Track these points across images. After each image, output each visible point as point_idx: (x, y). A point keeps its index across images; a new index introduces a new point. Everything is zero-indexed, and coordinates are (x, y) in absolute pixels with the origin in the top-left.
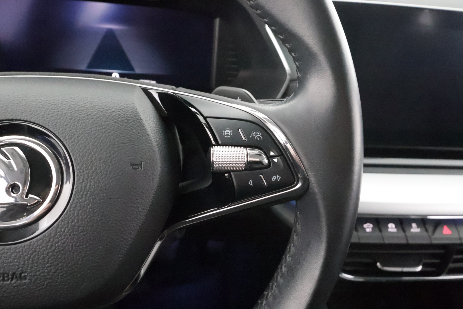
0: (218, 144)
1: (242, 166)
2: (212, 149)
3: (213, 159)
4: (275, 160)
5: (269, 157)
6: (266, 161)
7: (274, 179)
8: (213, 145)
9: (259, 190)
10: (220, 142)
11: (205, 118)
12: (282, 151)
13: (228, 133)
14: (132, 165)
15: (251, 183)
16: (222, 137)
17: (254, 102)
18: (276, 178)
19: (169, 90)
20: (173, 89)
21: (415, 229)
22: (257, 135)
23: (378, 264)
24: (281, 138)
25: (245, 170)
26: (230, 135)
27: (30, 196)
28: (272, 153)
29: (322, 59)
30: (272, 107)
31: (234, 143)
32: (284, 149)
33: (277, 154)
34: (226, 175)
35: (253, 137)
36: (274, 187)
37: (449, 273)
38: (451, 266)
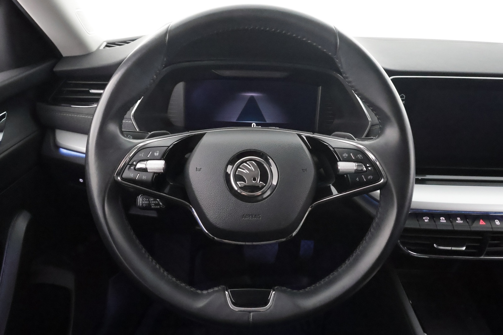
0: (340, 161)
1: (353, 171)
2: (338, 163)
3: (339, 168)
4: (370, 168)
5: (366, 167)
6: (365, 169)
7: (369, 177)
8: (338, 161)
9: (362, 184)
10: (342, 160)
11: (334, 148)
12: (373, 164)
13: (345, 155)
14: (302, 170)
15: (357, 179)
16: (343, 157)
17: (355, 140)
18: (370, 177)
19: (310, 135)
20: (311, 134)
21: (459, 221)
22: (360, 156)
23: (435, 245)
24: (372, 156)
25: (354, 173)
26: (347, 157)
27: (260, 182)
28: (368, 165)
29: (393, 119)
30: (367, 142)
31: (349, 160)
32: (374, 163)
33: (370, 166)
34: (345, 175)
35: (358, 157)
36: (369, 182)
37: (488, 254)
38: (488, 249)
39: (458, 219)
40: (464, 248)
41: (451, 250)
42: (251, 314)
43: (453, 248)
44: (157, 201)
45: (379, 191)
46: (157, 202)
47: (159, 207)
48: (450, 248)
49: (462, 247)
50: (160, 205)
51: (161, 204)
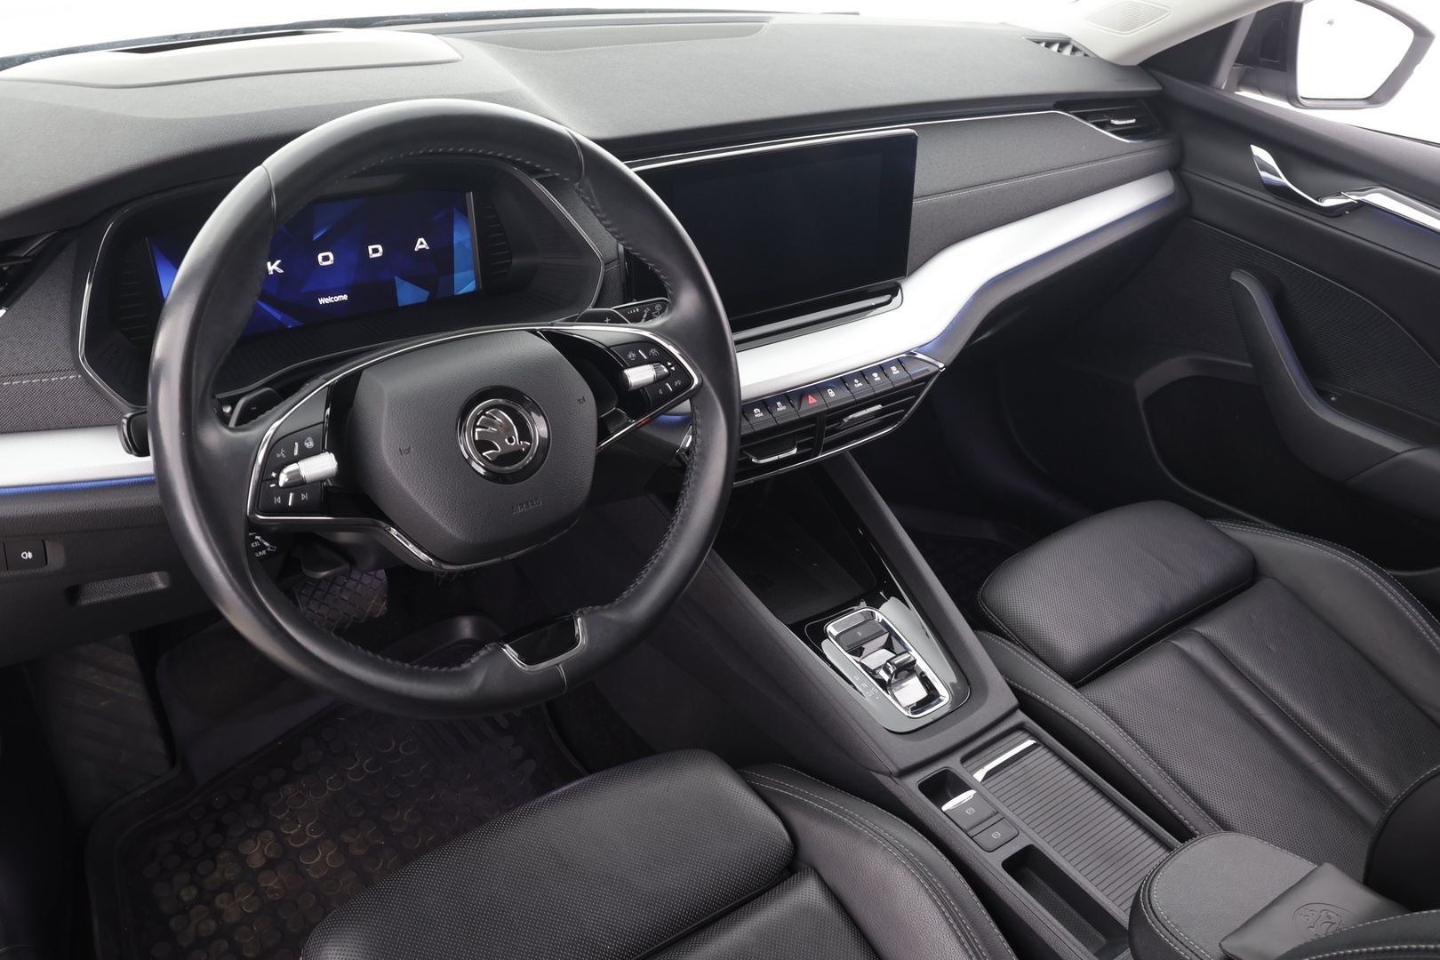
1: (653, 380)
2: (625, 372)
3: (629, 380)
4: (673, 368)
5: (668, 367)
6: (666, 370)
7: (676, 383)
8: (624, 369)
10: (628, 366)
11: (609, 348)
12: (674, 360)
13: (631, 355)
14: (578, 401)
15: (661, 392)
16: (629, 360)
18: (678, 383)
19: (548, 327)
20: (548, 325)
21: (781, 407)
22: (653, 351)
23: (753, 460)
24: (668, 347)
25: (653, 383)
26: (634, 357)
27: (521, 442)
28: (669, 364)
30: (658, 322)
31: (639, 362)
33: (673, 363)
34: (641, 391)
35: (651, 354)
36: (677, 391)
37: (826, 450)
38: (826, 440)
39: (779, 403)
40: (794, 451)
41: (779, 460)
42: (560, 666)
43: (781, 456)
44: (258, 540)
45: (687, 402)
46: (257, 544)
47: (264, 552)
48: (776, 458)
49: (792, 448)
50: (266, 548)
51: (266, 544)
